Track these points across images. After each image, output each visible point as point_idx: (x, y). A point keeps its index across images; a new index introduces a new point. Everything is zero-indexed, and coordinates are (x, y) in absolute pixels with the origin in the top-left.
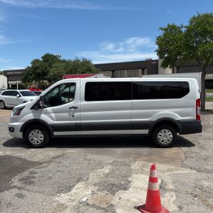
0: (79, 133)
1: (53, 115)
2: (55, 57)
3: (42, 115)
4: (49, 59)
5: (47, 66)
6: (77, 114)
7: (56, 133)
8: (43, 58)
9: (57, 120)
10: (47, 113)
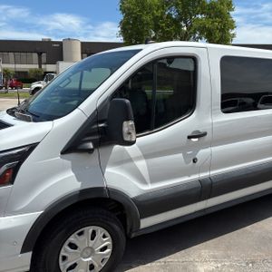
1: (142, 165)
3: (109, 170)
6: (203, 153)
7: (146, 223)
10: (124, 161)
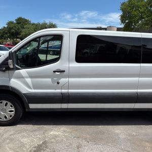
0: (64, 106)
2: (26, 21)
4: (21, 22)
5: (20, 28)
8: (16, 20)
9: (35, 88)
